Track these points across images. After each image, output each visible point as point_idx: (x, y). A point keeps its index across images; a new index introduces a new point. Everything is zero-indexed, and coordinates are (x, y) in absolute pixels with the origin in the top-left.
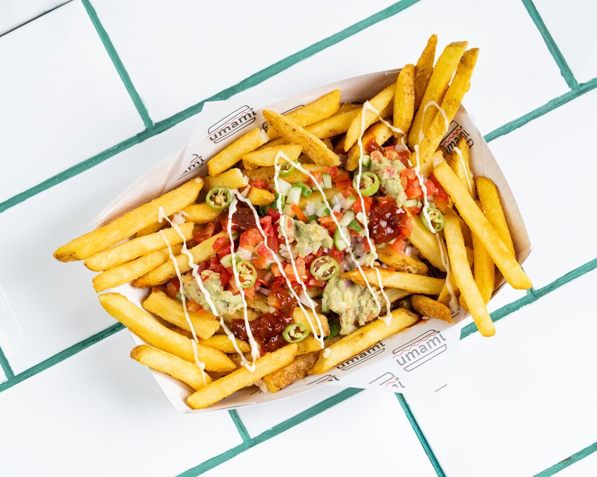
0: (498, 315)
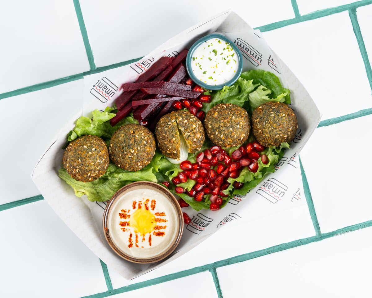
0: (293, 244)
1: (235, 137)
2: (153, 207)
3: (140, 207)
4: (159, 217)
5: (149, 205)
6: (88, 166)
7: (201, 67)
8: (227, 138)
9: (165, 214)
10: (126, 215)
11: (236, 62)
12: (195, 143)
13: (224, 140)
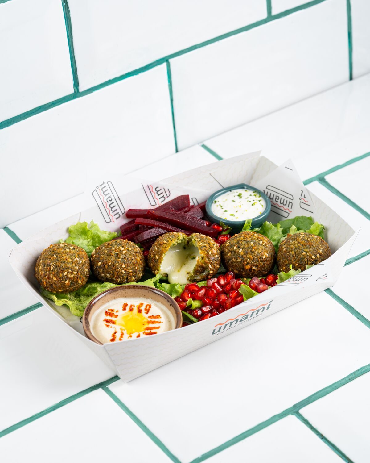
1: (256, 252)
2: (148, 311)
3: (131, 310)
4: (153, 320)
5: (143, 308)
6: (64, 263)
7: (222, 207)
8: (247, 254)
9: (161, 317)
10: (113, 314)
11: (262, 206)
12: (208, 257)
13: (243, 256)
